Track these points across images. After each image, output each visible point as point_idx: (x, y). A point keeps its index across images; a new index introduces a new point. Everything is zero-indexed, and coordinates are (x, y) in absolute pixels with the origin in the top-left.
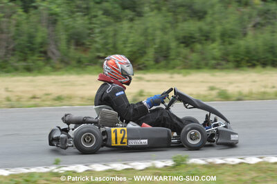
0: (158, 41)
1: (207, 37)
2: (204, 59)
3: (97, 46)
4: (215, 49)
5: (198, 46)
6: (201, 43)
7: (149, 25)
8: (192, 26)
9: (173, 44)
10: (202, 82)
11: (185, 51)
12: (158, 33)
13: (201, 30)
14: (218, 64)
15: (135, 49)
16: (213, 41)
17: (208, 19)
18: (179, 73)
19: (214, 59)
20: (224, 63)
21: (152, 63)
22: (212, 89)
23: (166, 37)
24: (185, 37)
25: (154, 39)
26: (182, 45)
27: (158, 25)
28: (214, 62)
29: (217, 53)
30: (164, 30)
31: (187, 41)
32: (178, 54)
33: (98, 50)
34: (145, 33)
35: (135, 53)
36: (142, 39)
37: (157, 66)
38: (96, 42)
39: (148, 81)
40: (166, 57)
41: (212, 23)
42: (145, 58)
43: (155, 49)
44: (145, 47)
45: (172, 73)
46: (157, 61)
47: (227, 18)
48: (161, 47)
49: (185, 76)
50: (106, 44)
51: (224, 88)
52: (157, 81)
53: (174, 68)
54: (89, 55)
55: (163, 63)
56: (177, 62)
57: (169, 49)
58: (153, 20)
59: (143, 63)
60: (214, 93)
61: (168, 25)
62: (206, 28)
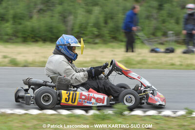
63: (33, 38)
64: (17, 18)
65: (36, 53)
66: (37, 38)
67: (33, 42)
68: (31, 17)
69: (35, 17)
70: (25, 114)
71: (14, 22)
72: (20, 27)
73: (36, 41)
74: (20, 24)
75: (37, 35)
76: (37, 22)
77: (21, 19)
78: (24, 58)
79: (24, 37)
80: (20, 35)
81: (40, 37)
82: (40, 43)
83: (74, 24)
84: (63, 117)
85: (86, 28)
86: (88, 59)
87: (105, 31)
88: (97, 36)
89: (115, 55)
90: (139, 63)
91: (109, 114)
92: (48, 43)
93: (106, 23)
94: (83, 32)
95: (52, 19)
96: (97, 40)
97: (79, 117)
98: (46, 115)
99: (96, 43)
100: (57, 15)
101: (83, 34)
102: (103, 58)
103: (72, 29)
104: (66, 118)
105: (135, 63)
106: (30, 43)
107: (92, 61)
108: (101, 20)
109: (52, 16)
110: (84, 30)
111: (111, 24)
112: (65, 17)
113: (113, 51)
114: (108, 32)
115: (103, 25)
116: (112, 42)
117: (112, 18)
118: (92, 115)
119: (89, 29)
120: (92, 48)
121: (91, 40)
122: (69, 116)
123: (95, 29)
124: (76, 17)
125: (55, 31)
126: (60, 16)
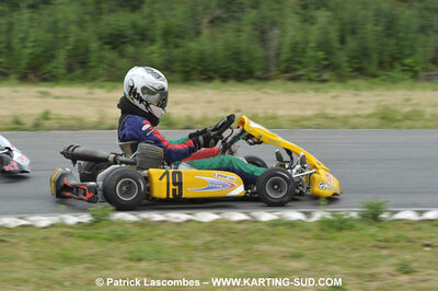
63: (202, 73)
64: (171, 36)
65: (210, 102)
66: (211, 73)
67: (203, 80)
68: (198, 33)
69: (206, 32)
70: (189, 221)
71: (167, 44)
72: (176, 52)
73: (209, 79)
74: (177, 46)
75: (211, 68)
76: (209, 42)
77: (178, 37)
78: (186, 113)
79: (186, 72)
80: (177, 67)
81: (216, 72)
82: (217, 83)
83: (281, 44)
84: (261, 226)
85: (303, 51)
86: (309, 113)
87: (342, 57)
88: (326, 67)
89: (360, 102)
90: (407, 117)
91: (351, 219)
92: (231, 82)
93: (342, 41)
94: (298, 59)
95: (239, 36)
96: (326, 76)
97: (292, 225)
98: (228, 222)
99: (324, 81)
100: (248, 29)
101: (300, 63)
102: (338, 109)
103: (278, 55)
104: (267, 228)
105: (399, 118)
106: (197, 83)
107: (317, 116)
108: (334, 36)
109: (239, 31)
110: (301, 57)
111: (352, 43)
112: (263, 32)
113: (356, 95)
114: (345, 59)
115: (337, 45)
116: (355, 78)
117: (353, 32)
118: (318, 221)
119: (311, 53)
120: (317, 90)
121: (314, 75)
122: (273, 224)
123: (321, 54)
124: (284, 32)
125: (245, 58)
126: (256, 29)
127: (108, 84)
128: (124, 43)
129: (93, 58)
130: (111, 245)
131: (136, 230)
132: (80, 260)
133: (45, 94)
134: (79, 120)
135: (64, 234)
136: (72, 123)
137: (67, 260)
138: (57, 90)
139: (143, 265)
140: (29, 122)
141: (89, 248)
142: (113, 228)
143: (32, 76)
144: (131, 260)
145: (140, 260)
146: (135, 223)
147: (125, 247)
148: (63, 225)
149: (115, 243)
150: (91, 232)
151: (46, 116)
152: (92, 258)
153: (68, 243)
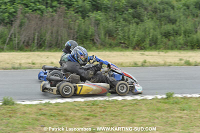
0: (151, 35)
1: (177, 33)
2: (175, 44)
3: (120, 37)
4: (181, 39)
5: (172, 38)
6: (174, 36)
7: (147, 26)
8: (169, 27)
9: (159, 37)
10: (175, 56)
11: (165, 40)
12: (152, 30)
13: (173, 30)
14: (182, 47)
15: (139, 39)
16: (180, 35)
17: (178, 24)
18: (163, 52)
19: (180, 44)
20: (185, 46)
21: (148, 46)
22: (181, 60)
23: (155, 33)
24: (165, 33)
25: (149, 34)
26: (164, 37)
27: (152, 27)
28: (180, 46)
29: (182, 41)
30: (154, 29)
31: (167, 35)
32: (162, 42)
33: (120, 39)
34: (145, 31)
35: (139, 41)
36: (143, 33)
37: (151, 47)
38: (119, 35)
39: (147, 55)
40: (155, 43)
41: (179, 26)
42: (145, 43)
43: (150, 39)
44: (145, 38)
45: (159, 52)
46: (151, 45)
47: (187, 23)
48: (153, 38)
49: (165, 53)
50: (124, 36)
51: (188, 59)
52: (152, 55)
53: (159, 49)
54: (116, 42)
55: (154, 46)
56: (161, 46)
57: (157, 39)
58: (149, 24)
59: (143, 46)
60: (183, 62)
61: (157, 27)
62: (176, 28)
127: (165, 51)
128: (170, 36)
129: (159, 41)
130: (174, 105)
131: (182, 100)
132: (163, 110)
133: (143, 54)
134: (157, 63)
135: (157, 102)
136: (155, 64)
137: (159, 110)
138: (147, 53)
139: (185, 112)
140: (140, 64)
141: (166, 106)
142: (174, 99)
143: (137, 48)
144: (181, 110)
145: (184, 110)
146: (181, 98)
147: (178, 106)
148: (157, 98)
149: (175, 105)
150: (166, 101)
151: (145, 62)
152: (168, 110)
153: (159, 105)
